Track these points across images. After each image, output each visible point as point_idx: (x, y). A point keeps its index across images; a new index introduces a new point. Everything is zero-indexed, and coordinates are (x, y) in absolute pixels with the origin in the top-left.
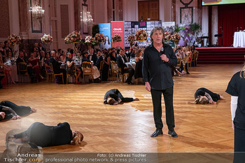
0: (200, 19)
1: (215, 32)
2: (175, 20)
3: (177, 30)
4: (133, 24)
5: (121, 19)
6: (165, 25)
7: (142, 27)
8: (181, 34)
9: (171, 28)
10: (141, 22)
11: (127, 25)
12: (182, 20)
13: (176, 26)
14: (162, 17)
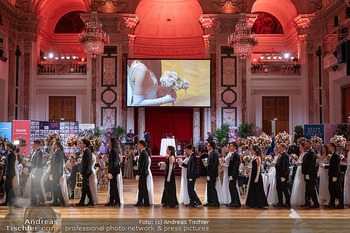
0: (125, 121)
1: (142, 137)
2: (95, 122)
3: (97, 134)
4: (42, 125)
5: (26, 117)
6: (83, 127)
7: (54, 129)
8: (102, 139)
9: (90, 131)
10: (53, 123)
11: (33, 125)
12: (104, 122)
13: (97, 128)
14: (79, 117)
